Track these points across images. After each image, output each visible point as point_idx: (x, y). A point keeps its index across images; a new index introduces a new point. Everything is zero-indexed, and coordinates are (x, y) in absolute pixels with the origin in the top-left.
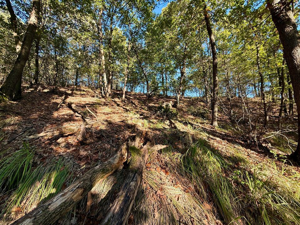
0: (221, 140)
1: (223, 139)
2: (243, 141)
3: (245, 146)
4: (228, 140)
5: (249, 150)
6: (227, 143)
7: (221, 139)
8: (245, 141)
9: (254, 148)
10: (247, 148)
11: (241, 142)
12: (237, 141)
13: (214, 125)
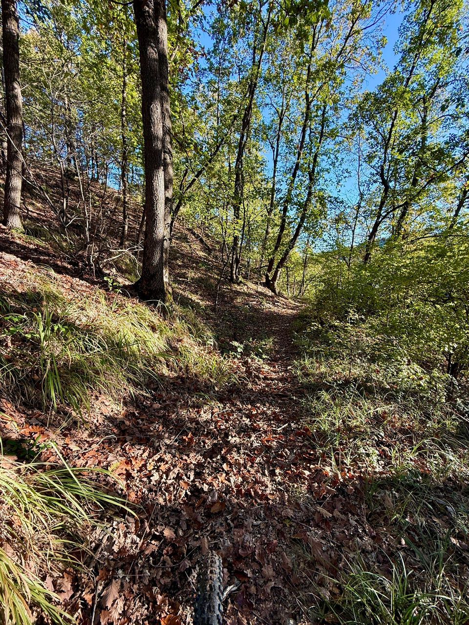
0: (19, 259)
1: (25, 258)
2: (70, 263)
3: (72, 272)
4: (37, 261)
5: (78, 279)
6: (33, 267)
7: (18, 257)
8: (75, 264)
9: (87, 276)
10: (73, 276)
11: (66, 265)
12: (58, 262)
13: (10, 224)
